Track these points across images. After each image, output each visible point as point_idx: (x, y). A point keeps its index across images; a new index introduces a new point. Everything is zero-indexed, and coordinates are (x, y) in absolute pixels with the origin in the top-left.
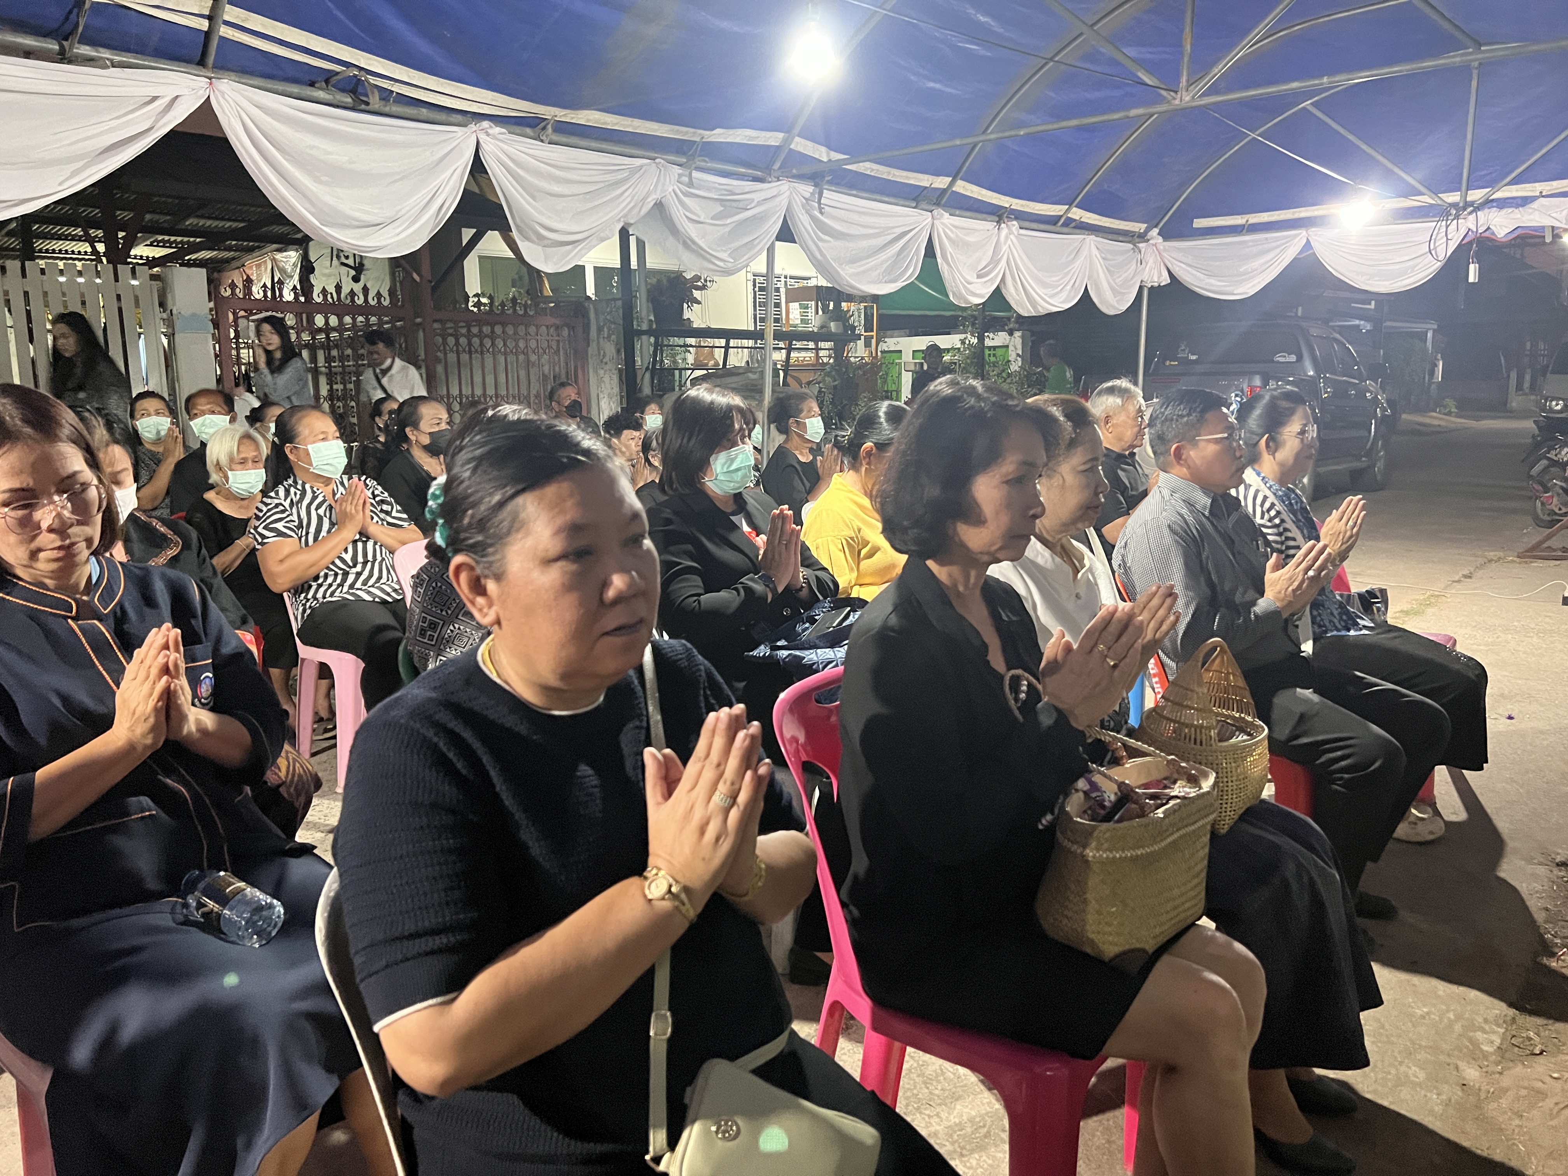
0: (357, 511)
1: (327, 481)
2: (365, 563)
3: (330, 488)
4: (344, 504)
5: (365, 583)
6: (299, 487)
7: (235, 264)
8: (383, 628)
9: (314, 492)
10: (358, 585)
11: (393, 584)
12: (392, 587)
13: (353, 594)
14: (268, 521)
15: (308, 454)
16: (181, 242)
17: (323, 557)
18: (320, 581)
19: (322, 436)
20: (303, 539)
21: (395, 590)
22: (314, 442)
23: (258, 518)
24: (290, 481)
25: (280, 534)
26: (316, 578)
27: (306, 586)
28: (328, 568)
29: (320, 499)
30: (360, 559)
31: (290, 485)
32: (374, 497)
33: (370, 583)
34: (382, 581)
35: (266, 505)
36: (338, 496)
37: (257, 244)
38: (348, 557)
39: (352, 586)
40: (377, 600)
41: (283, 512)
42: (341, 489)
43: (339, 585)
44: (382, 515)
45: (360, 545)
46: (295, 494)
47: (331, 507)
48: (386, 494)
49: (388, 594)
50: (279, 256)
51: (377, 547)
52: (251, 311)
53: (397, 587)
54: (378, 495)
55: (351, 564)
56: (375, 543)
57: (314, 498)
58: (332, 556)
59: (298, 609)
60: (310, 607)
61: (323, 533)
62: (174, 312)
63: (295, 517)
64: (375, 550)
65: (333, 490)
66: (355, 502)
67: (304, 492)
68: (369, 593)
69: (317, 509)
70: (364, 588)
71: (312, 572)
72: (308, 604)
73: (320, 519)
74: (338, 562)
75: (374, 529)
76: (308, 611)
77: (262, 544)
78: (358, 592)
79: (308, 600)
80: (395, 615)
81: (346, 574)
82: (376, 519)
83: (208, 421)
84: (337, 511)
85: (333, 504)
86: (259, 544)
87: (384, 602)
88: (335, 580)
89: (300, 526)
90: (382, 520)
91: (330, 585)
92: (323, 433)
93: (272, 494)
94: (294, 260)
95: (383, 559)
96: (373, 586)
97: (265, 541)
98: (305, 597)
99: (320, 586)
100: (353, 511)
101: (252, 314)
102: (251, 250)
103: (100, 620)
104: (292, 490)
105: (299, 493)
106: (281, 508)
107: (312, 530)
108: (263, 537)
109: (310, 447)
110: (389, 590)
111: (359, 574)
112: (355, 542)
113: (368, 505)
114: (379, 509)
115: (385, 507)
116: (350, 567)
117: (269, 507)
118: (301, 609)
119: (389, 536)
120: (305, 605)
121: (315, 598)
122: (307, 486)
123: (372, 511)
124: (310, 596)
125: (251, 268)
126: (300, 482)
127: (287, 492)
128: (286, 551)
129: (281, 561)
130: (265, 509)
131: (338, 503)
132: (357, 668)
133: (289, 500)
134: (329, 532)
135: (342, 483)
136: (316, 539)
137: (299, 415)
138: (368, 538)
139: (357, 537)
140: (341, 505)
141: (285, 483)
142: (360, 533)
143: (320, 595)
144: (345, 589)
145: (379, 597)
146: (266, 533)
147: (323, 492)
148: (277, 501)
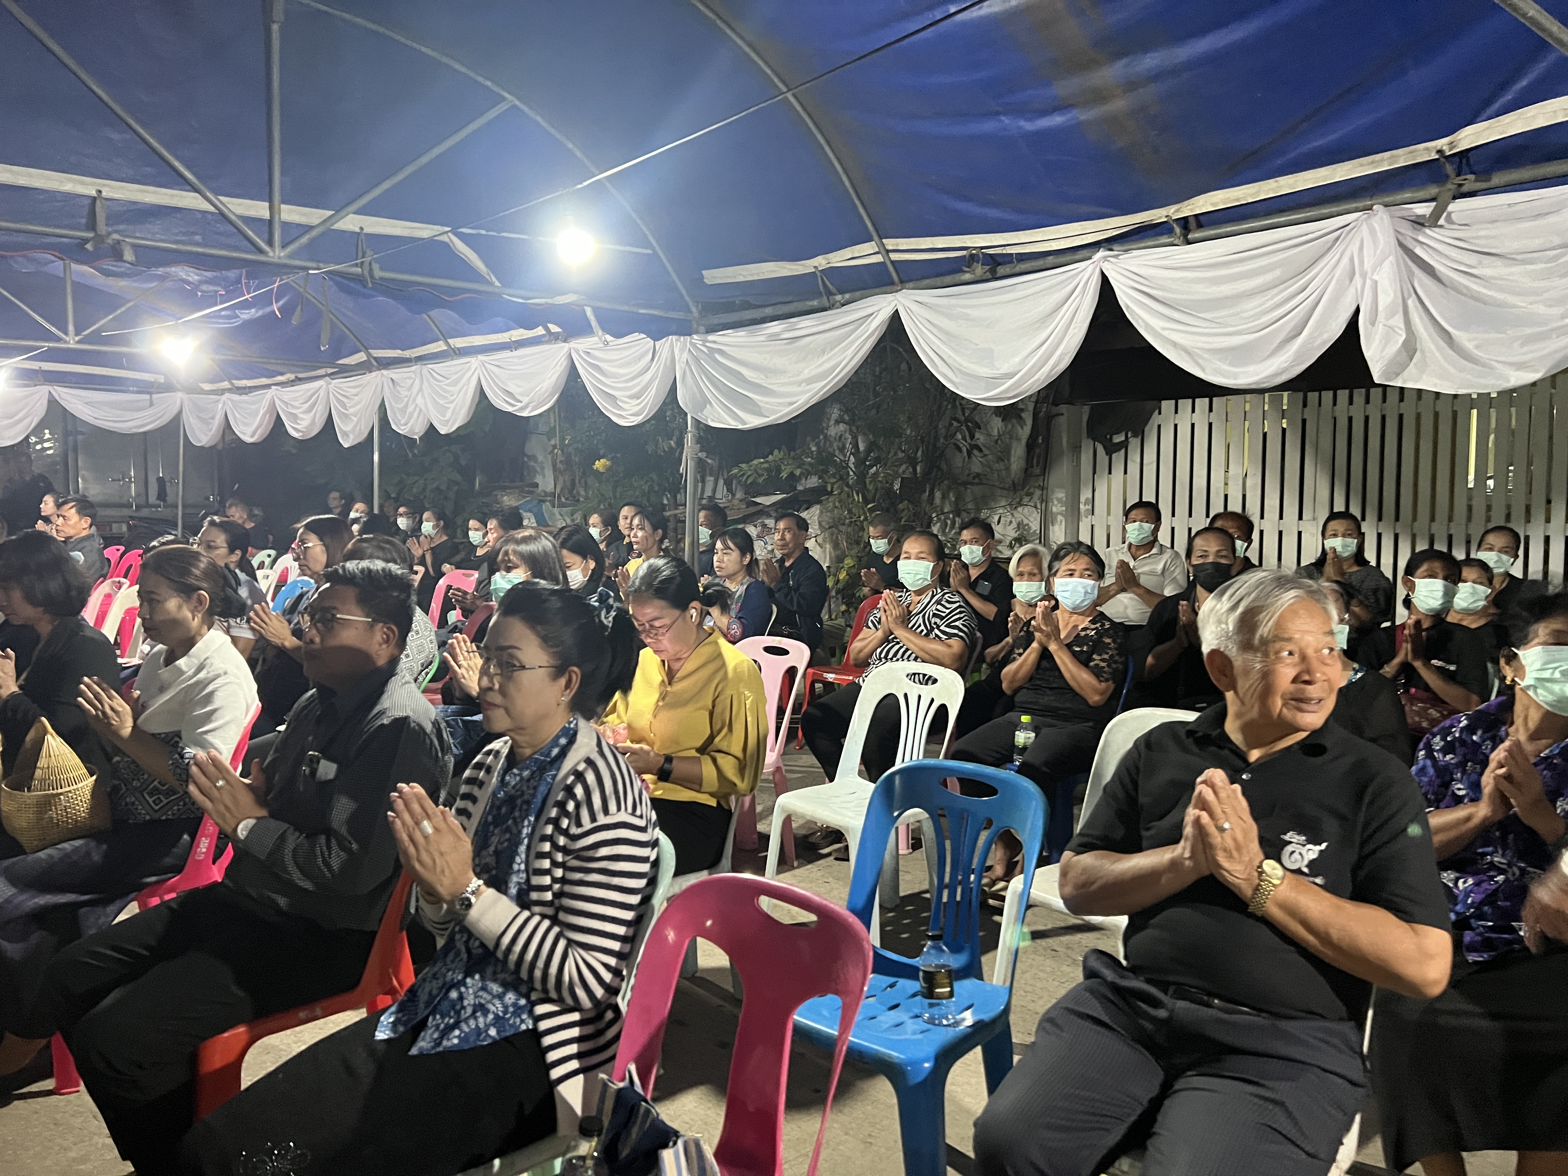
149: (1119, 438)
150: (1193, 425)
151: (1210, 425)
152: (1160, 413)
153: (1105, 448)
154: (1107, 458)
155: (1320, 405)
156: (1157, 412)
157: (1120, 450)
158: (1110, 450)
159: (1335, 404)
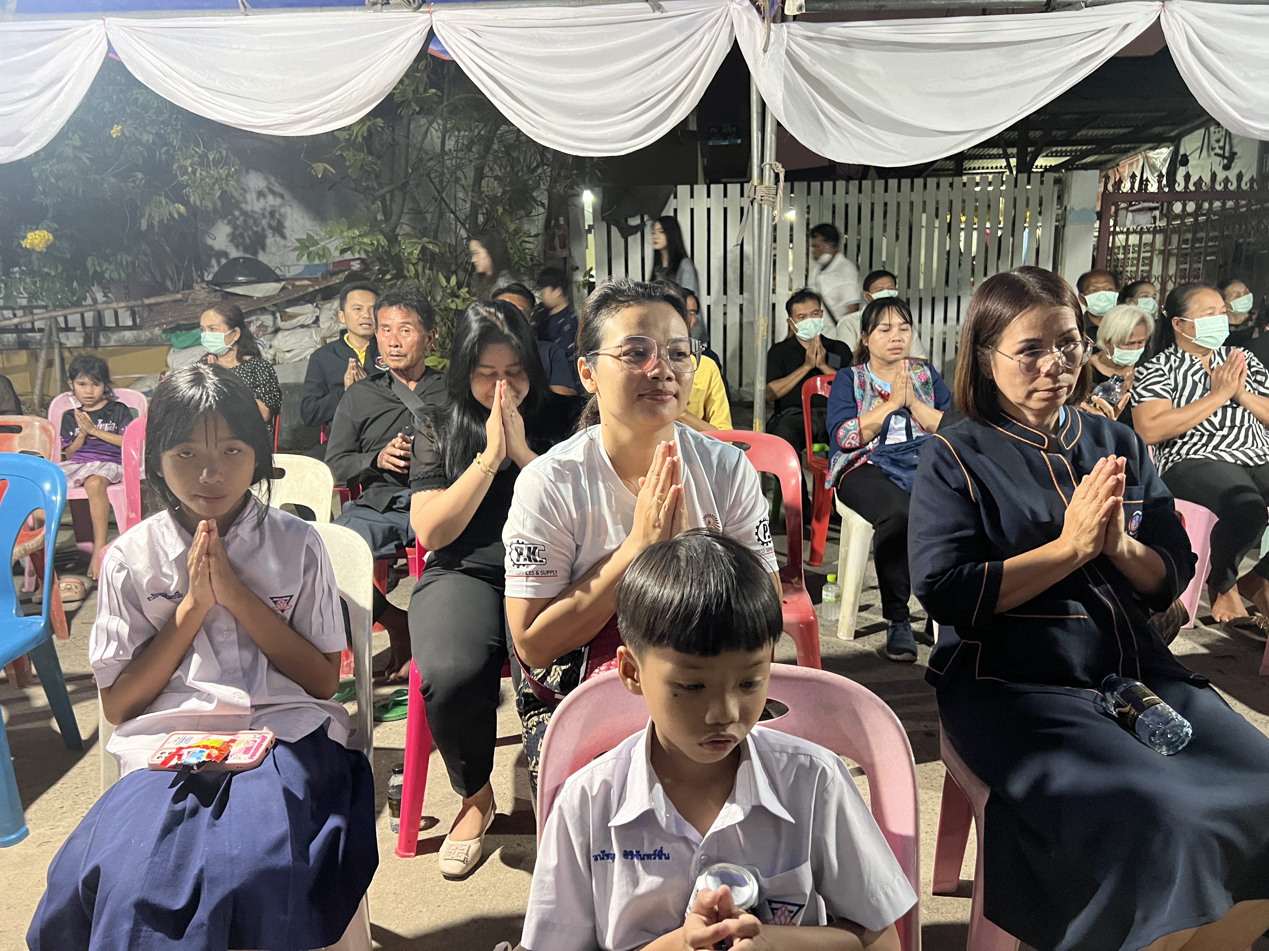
0: (1233, 379)
1: (1206, 351)
2: (1232, 428)
3: (1208, 357)
4: (1221, 372)
5: (1229, 446)
6: (1179, 355)
7: (1109, 165)
8: (1241, 489)
9: (1192, 360)
10: (1222, 447)
11: (1257, 450)
12: (1256, 453)
13: (1216, 455)
14: (1147, 383)
15: (1193, 327)
16: (1076, 151)
17: (1193, 418)
18: (1186, 439)
19: (1210, 311)
20: (1176, 401)
21: (1258, 456)
22: (1202, 316)
23: (1138, 380)
24: (1171, 350)
25: (1157, 395)
26: (1182, 437)
27: (1171, 442)
28: (1195, 428)
29: (1197, 367)
30: (1228, 423)
31: (1171, 353)
32: (1250, 367)
33: (1235, 446)
34: (1246, 446)
35: (1148, 369)
36: (1214, 365)
37: (1132, 146)
38: (1216, 421)
39: (1216, 447)
40: (1239, 462)
41: (1162, 376)
42: (1218, 359)
43: (1203, 445)
44: (1255, 385)
45: (1230, 410)
46: (1175, 361)
47: (1206, 374)
48: (1262, 366)
49: (1251, 459)
50: (1151, 154)
51: (1246, 414)
52: (1131, 203)
53: (1261, 453)
54: (1254, 366)
55: (1218, 427)
56: (1245, 410)
57: (1192, 366)
58: (1202, 418)
59: (1160, 461)
60: (1173, 461)
61: (1196, 397)
62: (1068, 208)
63: (1172, 381)
64: (1243, 416)
65: (1211, 360)
66: (1232, 371)
67: (1183, 360)
68: (1232, 455)
69: (1192, 376)
70: (1228, 450)
71: (1181, 430)
72: (1171, 458)
73: (1195, 384)
74: (1206, 424)
75: (1248, 398)
76: (1170, 465)
77: (1138, 402)
78: (1222, 454)
79: (1171, 455)
80: (1253, 477)
81: (1212, 436)
82: (1249, 387)
83: (1102, 297)
84: (1213, 378)
85: (1209, 372)
86: (1135, 401)
87: (1246, 465)
88: (1200, 440)
89: (1175, 389)
90: (1254, 389)
91: (1195, 444)
92: (1210, 308)
93: (1154, 360)
94: (1164, 156)
95: (1250, 426)
96: (1237, 449)
97: (1142, 399)
98: (1170, 452)
99: (1185, 443)
100: (1230, 378)
101: (1131, 205)
102: (1126, 151)
103: (1063, 455)
104: (1173, 357)
105: (1178, 360)
106: (1161, 372)
107: (1186, 393)
108: (1141, 396)
109: (1196, 321)
110: (1252, 455)
111: (1224, 437)
112: (1225, 408)
113: (1244, 375)
114: (1253, 379)
115: (1259, 378)
116: (1217, 430)
117: (1150, 371)
118: (1163, 461)
119: (1260, 405)
120: (1167, 459)
121: (1178, 453)
122: (1187, 355)
123: (1247, 381)
124: (1174, 451)
125: (1124, 167)
126: (1180, 351)
127: (1168, 359)
128: (1159, 410)
129: (1154, 418)
130: (1145, 373)
131: (1214, 373)
132: (1210, 520)
133: (1168, 366)
134: (1202, 396)
135: (1220, 354)
136: (1188, 401)
137: (1192, 291)
138: (1238, 405)
139: (1229, 403)
140: (1218, 373)
141: (1166, 351)
142: (1231, 400)
143: (1183, 451)
144: (1209, 449)
145: (1241, 460)
146: (1144, 393)
147: (1200, 361)
148: (1157, 366)
149: (634, 221)
150: (709, 210)
151: (725, 210)
152: (675, 197)
153: (621, 230)
154: (623, 241)
155: (822, 193)
156: (672, 196)
157: (635, 233)
158: (627, 232)
159: (834, 193)
